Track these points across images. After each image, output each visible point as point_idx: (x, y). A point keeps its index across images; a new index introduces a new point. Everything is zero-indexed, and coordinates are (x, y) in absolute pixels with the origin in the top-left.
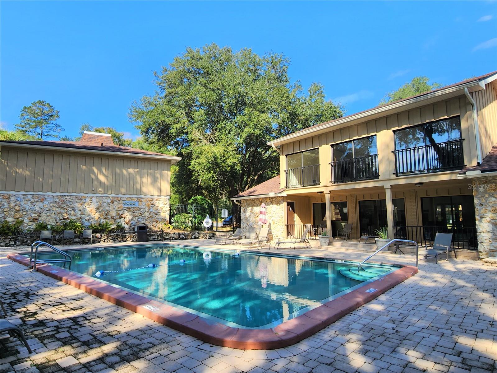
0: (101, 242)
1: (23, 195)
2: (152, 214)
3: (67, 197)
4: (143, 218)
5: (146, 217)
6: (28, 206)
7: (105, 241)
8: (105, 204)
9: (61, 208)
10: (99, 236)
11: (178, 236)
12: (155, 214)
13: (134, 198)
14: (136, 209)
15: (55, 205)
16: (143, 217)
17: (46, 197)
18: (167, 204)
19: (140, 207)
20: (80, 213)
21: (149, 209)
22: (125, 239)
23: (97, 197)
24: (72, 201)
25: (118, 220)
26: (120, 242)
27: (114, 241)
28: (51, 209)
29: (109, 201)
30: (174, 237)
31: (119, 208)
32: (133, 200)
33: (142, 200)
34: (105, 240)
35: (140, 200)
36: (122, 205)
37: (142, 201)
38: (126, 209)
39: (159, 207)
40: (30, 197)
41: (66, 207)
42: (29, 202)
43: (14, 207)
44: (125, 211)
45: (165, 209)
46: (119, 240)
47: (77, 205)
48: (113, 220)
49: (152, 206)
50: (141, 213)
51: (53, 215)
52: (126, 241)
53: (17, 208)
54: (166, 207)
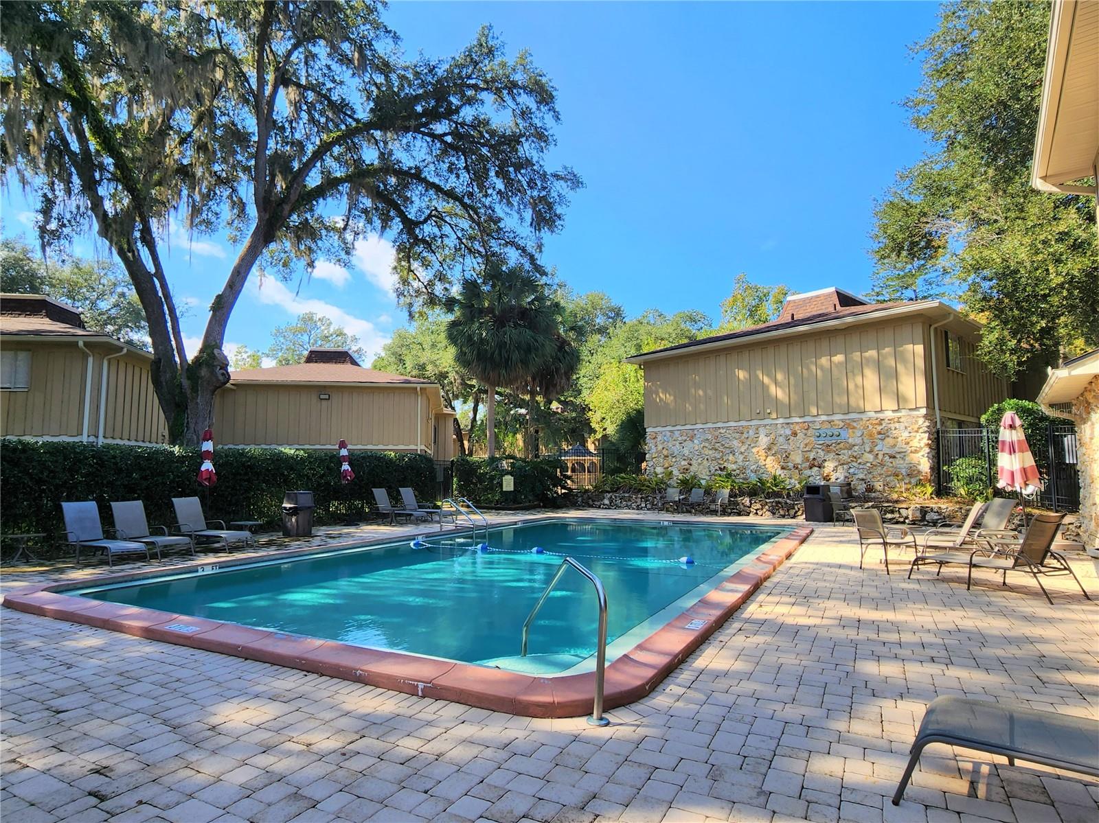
0: (751, 515)
1: (670, 431)
2: (880, 457)
3: (722, 431)
4: (861, 467)
5: (869, 465)
6: (676, 449)
7: (757, 513)
8: (781, 439)
9: (716, 450)
10: (748, 503)
11: (918, 514)
12: (890, 457)
13: (837, 422)
14: (841, 446)
15: (707, 445)
16: (860, 464)
17: (696, 432)
18: (921, 430)
19: (850, 441)
20: (741, 457)
21: (874, 444)
22: (792, 512)
23: (765, 426)
24: (729, 436)
25: (808, 472)
26: (783, 516)
27: (774, 514)
28: (702, 451)
29: (788, 432)
30: (907, 518)
31: (806, 445)
32: (835, 425)
33: (855, 424)
34: (757, 510)
35: (849, 424)
36: (812, 439)
37: (854, 428)
38: (820, 447)
39: (900, 439)
40: (677, 433)
41: (721, 449)
42: (677, 443)
43: (661, 452)
44: (820, 451)
45: (915, 443)
46: (782, 512)
47: (735, 443)
48: (797, 471)
49: (880, 436)
50: (855, 454)
51: (705, 462)
52: (794, 517)
53: (665, 452)
54: (918, 438)
